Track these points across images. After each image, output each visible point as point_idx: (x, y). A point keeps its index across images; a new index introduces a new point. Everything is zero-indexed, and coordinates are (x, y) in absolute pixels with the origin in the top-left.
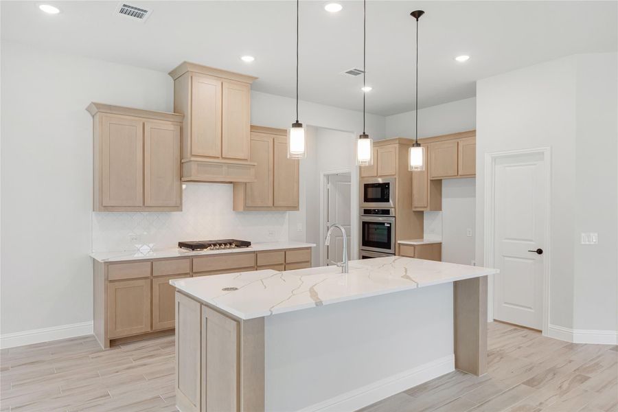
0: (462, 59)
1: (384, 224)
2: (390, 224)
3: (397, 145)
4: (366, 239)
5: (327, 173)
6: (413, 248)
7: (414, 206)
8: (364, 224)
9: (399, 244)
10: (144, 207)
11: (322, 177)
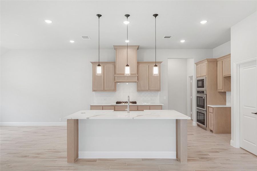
0: (204, 22)
1: (202, 97)
2: (204, 97)
3: (207, 62)
4: (198, 104)
5: (190, 76)
6: (212, 109)
7: (218, 89)
8: (197, 97)
9: (208, 107)
10: (104, 90)
11: (188, 77)
